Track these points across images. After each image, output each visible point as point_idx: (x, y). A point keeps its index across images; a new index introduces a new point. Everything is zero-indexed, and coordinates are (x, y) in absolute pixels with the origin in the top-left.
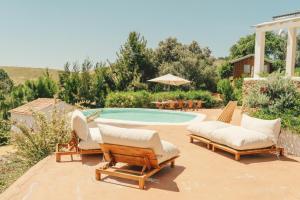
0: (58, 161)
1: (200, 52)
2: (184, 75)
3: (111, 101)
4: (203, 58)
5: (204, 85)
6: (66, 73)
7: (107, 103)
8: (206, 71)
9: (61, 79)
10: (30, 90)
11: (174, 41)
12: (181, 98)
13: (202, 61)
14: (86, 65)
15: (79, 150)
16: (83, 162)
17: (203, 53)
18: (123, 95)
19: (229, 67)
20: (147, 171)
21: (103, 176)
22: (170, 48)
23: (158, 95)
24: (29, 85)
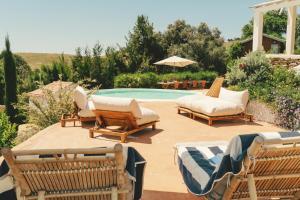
0: (63, 126)
1: (209, 33)
2: (192, 57)
3: (119, 82)
4: (212, 39)
5: (213, 66)
6: (79, 58)
7: (116, 84)
8: (214, 52)
9: (74, 63)
10: (45, 74)
11: (183, 23)
12: (188, 78)
13: (210, 43)
14: (97, 50)
15: (79, 118)
16: (83, 127)
17: (213, 34)
18: (131, 76)
19: (240, 48)
20: (128, 130)
21: (95, 134)
22: (179, 29)
23: (165, 77)
24: (45, 70)
